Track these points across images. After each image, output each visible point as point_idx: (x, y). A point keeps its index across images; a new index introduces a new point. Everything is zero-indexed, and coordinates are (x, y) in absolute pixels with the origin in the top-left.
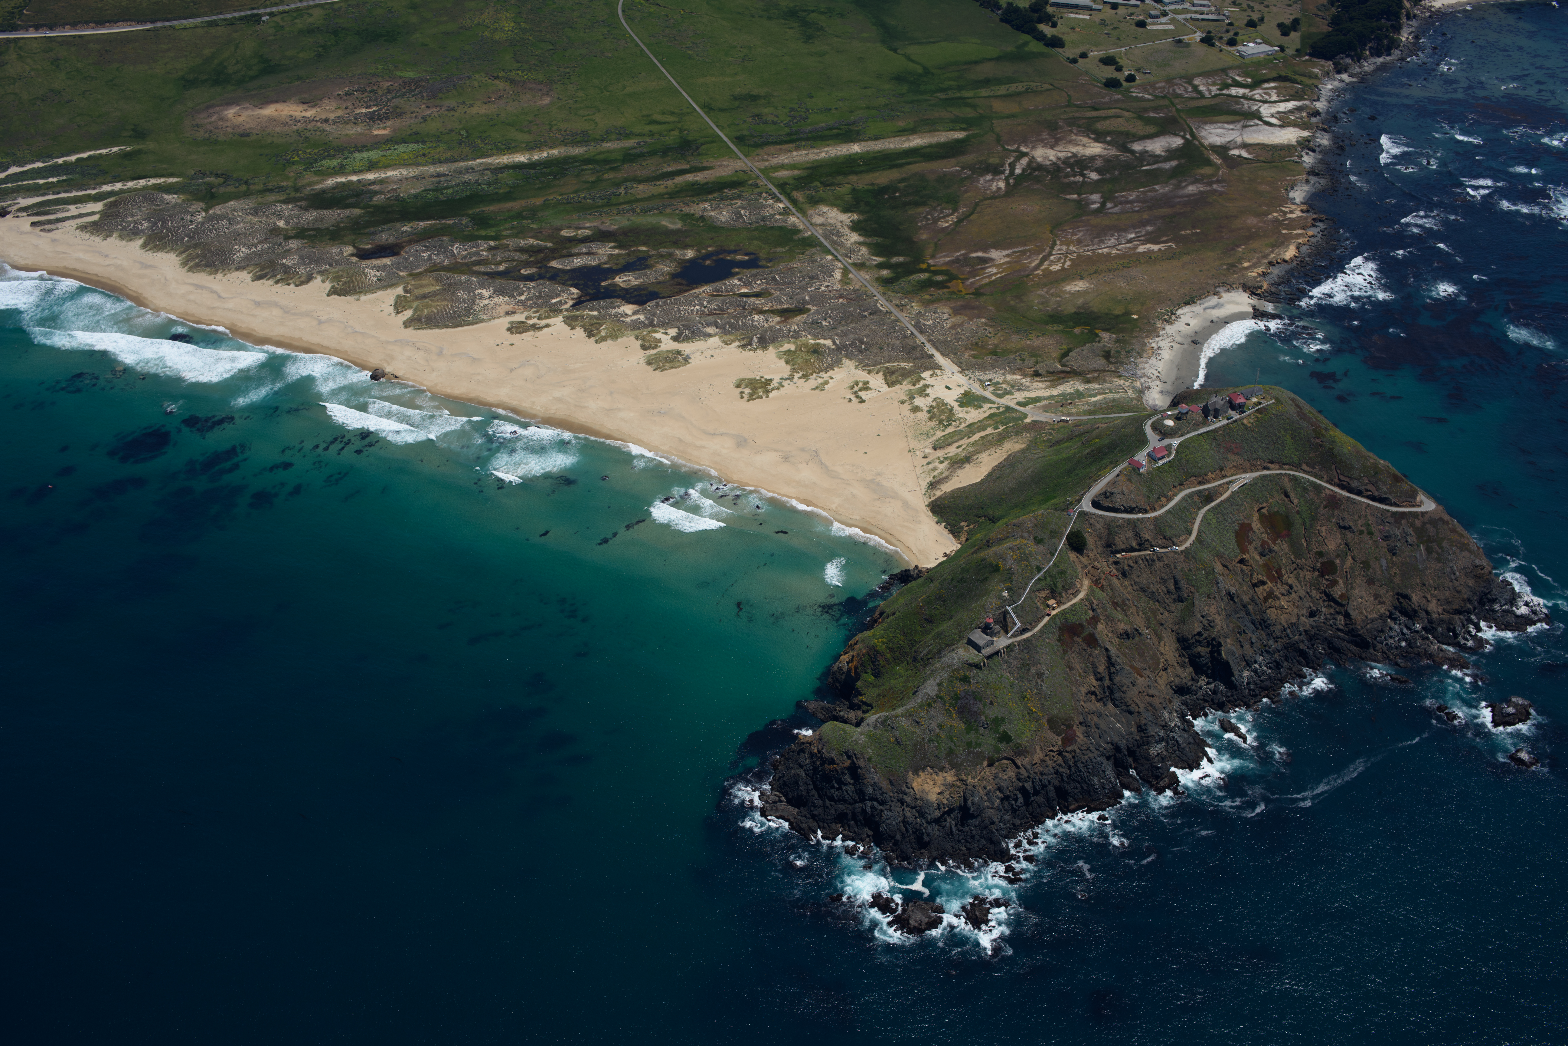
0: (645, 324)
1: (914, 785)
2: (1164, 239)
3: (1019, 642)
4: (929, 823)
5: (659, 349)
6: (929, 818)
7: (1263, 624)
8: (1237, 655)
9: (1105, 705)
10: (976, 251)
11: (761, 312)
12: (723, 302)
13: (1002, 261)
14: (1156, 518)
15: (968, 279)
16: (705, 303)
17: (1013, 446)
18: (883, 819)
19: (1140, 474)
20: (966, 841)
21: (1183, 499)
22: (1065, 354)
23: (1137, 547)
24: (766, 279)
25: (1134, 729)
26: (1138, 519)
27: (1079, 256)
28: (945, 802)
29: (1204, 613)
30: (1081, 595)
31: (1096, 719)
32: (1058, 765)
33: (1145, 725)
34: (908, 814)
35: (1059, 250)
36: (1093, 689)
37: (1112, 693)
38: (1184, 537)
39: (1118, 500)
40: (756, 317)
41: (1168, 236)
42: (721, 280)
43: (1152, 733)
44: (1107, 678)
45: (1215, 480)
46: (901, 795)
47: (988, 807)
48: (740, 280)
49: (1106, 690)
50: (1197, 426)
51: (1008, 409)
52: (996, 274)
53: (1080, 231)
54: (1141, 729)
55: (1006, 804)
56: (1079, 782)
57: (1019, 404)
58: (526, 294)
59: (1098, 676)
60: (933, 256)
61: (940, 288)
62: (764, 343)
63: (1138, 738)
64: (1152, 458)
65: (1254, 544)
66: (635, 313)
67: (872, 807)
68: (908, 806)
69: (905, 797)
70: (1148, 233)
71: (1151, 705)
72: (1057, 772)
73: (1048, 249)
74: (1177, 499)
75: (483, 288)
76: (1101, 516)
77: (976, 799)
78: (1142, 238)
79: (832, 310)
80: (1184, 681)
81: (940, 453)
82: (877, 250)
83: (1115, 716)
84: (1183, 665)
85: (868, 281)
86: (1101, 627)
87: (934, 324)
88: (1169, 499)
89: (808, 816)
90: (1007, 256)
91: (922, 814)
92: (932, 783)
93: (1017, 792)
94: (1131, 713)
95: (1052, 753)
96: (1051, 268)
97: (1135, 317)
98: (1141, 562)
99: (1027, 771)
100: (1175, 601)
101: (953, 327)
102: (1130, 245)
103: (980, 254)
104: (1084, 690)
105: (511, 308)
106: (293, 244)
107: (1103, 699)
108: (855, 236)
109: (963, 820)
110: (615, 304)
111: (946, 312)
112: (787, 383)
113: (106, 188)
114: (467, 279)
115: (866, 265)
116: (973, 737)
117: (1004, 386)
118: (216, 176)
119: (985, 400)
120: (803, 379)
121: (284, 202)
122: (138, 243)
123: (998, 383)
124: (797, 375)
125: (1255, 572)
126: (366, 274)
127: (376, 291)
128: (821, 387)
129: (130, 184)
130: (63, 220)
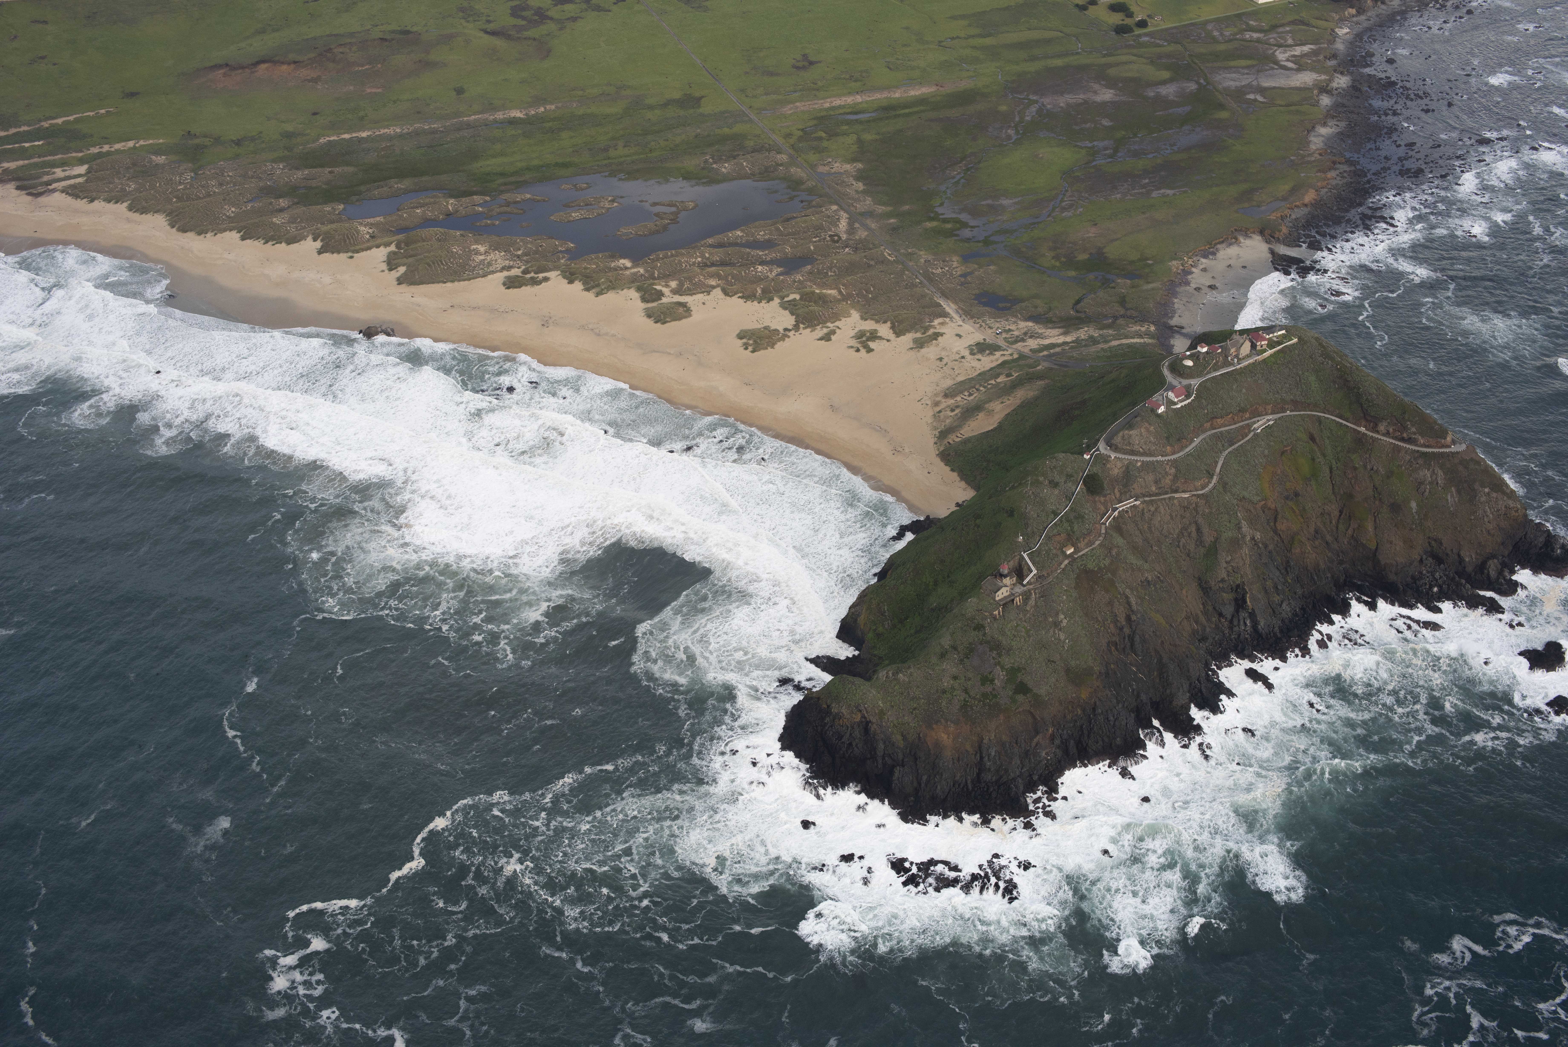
0: (645, 277)
1: (928, 739)
2: (1179, 183)
3: (1035, 589)
5: (660, 302)
7: (1289, 570)
8: (1263, 602)
10: (986, 199)
11: (762, 263)
12: (725, 254)
13: (1013, 209)
14: (1177, 460)
16: (707, 255)
17: (1026, 393)
18: (896, 775)
19: (1157, 416)
21: (1205, 441)
22: (1079, 301)
23: (1156, 491)
24: (770, 229)
25: (1157, 679)
26: (1158, 462)
27: (1091, 202)
29: (1228, 559)
30: (1099, 541)
31: (1116, 669)
32: (1078, 718)
34: (922, 770)
35: (1071, 196)
36: (1113, 639)
37: (1133, 642)
38: (1205, 480)
39: (1136, 443)
41: (1182, 181)
44: (1128, 626)
45: (1235, 422)
46: (914, 751)
48: (743, 231)
49: (1127, 639)
50: (1217, 367)
51: (1021, 356)
52: (1006, 221)
54: (1164, 679)
57: (1032, 351)
58: (522, 249)
59: (1119, 625)
60: (941, 205)
61: (949, 237)
62: (768, 295)
65: (1278, 488)
66: (634, 267)
67: (884, 763)
68: (921, 760)
69: (918, 752)
70: (1162, 178)
71: (1174, 655)
72: (1077, 725)
73: (1060, 196)
74: (1197, 441)
75: (479, 244)
76: (1120, 459)
77: (992, 753)
78: (1156, 184)
79: (837, 260)
82: (884, 199)
83: (1137, 666)
84: (1206, 613)
85: (875, 230)
86: (1120, 574)
87: (943, 272)
88: (1190, 442)
90: (1018, 203)
91: (936, 770)
92: (946, 733)
95: (1071, 705)
96: (1063, 215)
97: (1151, 262)
98: (1161, 506)
100: (1197, 546)
101: (963, 275)
102: (1143, 190)
103: (990, 202)
104: (1103, 639)
105: (507, 263)
106: (283, 203)
107: (1124, 649)
108: (860, 186)
109: (978, 775)
110: (613, 257)
111: (955, 261)
112: (791, 334)
113: (95, 150)
114: (462, 235)
115: (870, 214)
116: (988, 688)
117: (1016, 333)
118: (206, 136)
119: (997, 348)
120: (809, 330)
121: (274, 161)
122: (125, 204)
123: (1010, 330)
124: (802, 326)
125: (1279, 516)
126: (358, 232)
127: (369, 248)
128: (827, 338)
129: (117, 146)
130: (49, 183)
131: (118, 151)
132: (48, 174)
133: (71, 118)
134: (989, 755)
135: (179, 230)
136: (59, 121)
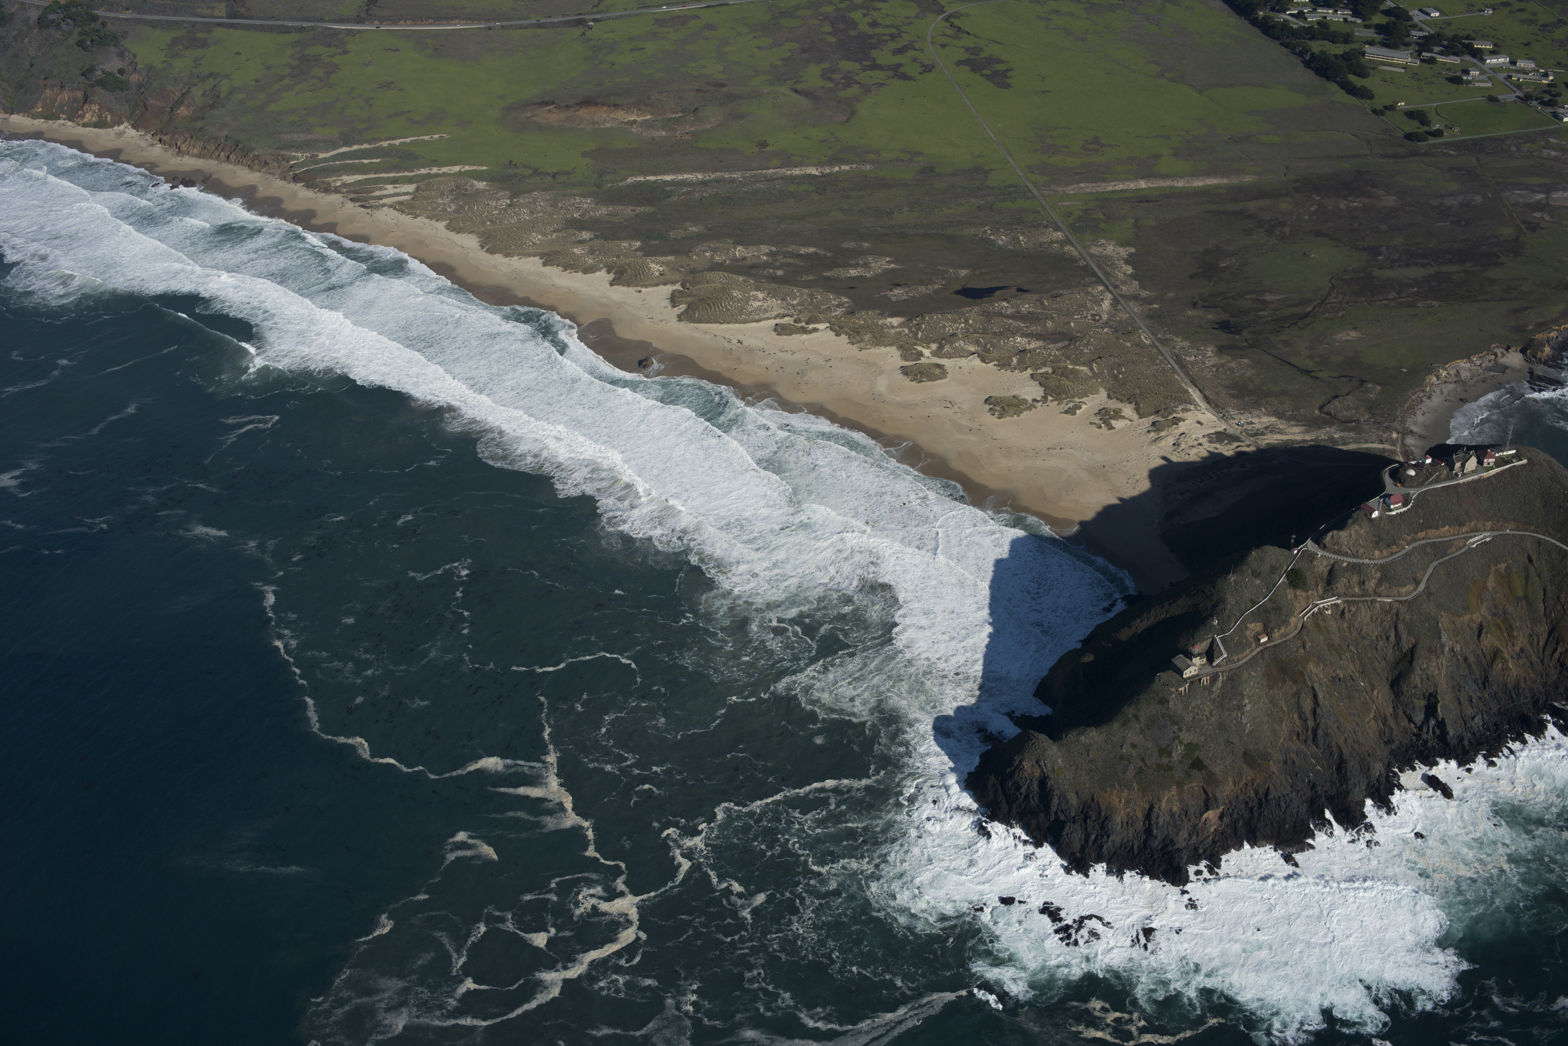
0: (909, 337)
3: (1223, 672)
5: (918, 361)
8: (1454, 712)
9: (1307, 745)
10: (1250, 293)
13: (1275, 305)
14: (1383, 566)
16: (971, 322)
18: (1065, 831)
19: (1370, 520)
21: (1416, 549)
22: (1328, 402)
23: (1359, 593)
24: (1035, 303)
25: (1334, 772)
26: (1364, 564)
29: (1423, 667)
30: (1295, 633)
31: (1294, 758)
32: (1249, 798)
35: (1335, 298)
36: (1295, 728)
37: (1314, 733)
38: (1410, 587)
39: (1344, 544)
40: (1019, 339)
44: (1312, 718)
46: (1086, 809)
48: (1009, 302)
49: (1309, 730)
50: (1440, 478)
54: (1341, 773)
58: (798, 299)
59: (1302, 716)
62: (1022, 365)
63: (1337, 782)
65: (1486, 603)
66: (900, 326)
69: (1090, 811)
71: (1356, 751)
72: (1247, 806)
73: (1324, 297)
74: (1408, 549)
75: (758, 290)
76: (1325, 558)
77: (1161, 822)
79: (1095, 338)
82: (1150, 284)
83: (1316, 757)
85: (1136, 314)
86: (1311, 667)
87: (1196, 361)
88: (1400, 548)
90: (1281, 300)
91: (1103, 829)
92: (1118, 800)
95: (1244, 786)
96: (1324, 316)
97: (1405, 370)
98: (1362, 608)
99: (1217, 801)
101: (1215, 365)
102: (1410, 299)
103: (1254, 296)
104: (1285, 729)
105: (782, 311)
106: (586, 235)
107: (1305, 741)
108: (1129, 270)
109: (1145, 841)
110: (882, 315)
111: (1210, 351)
112: (1039, 405)
113: (423, 171)
114: (744, 281)
115: (1136, 298)
116: (1165, 760)
117: (1257, 426)
118: (525, 167)
119: (1237, 439)
120: (1056, 402)
121: (584, 196)
122: (444, 223)
123: (1252, 423)
124: (1050, 398)
125: (1484, 631)
126: (649, 269)
127: (657, 285)
128: (1071, 411)
129: (445, 170)
130: (380, 198)
131: (444, 174)
132: (381, 189)
133: (408, 140)
134: (1157, 824)
135: (487, 251)
136: (397, 142)
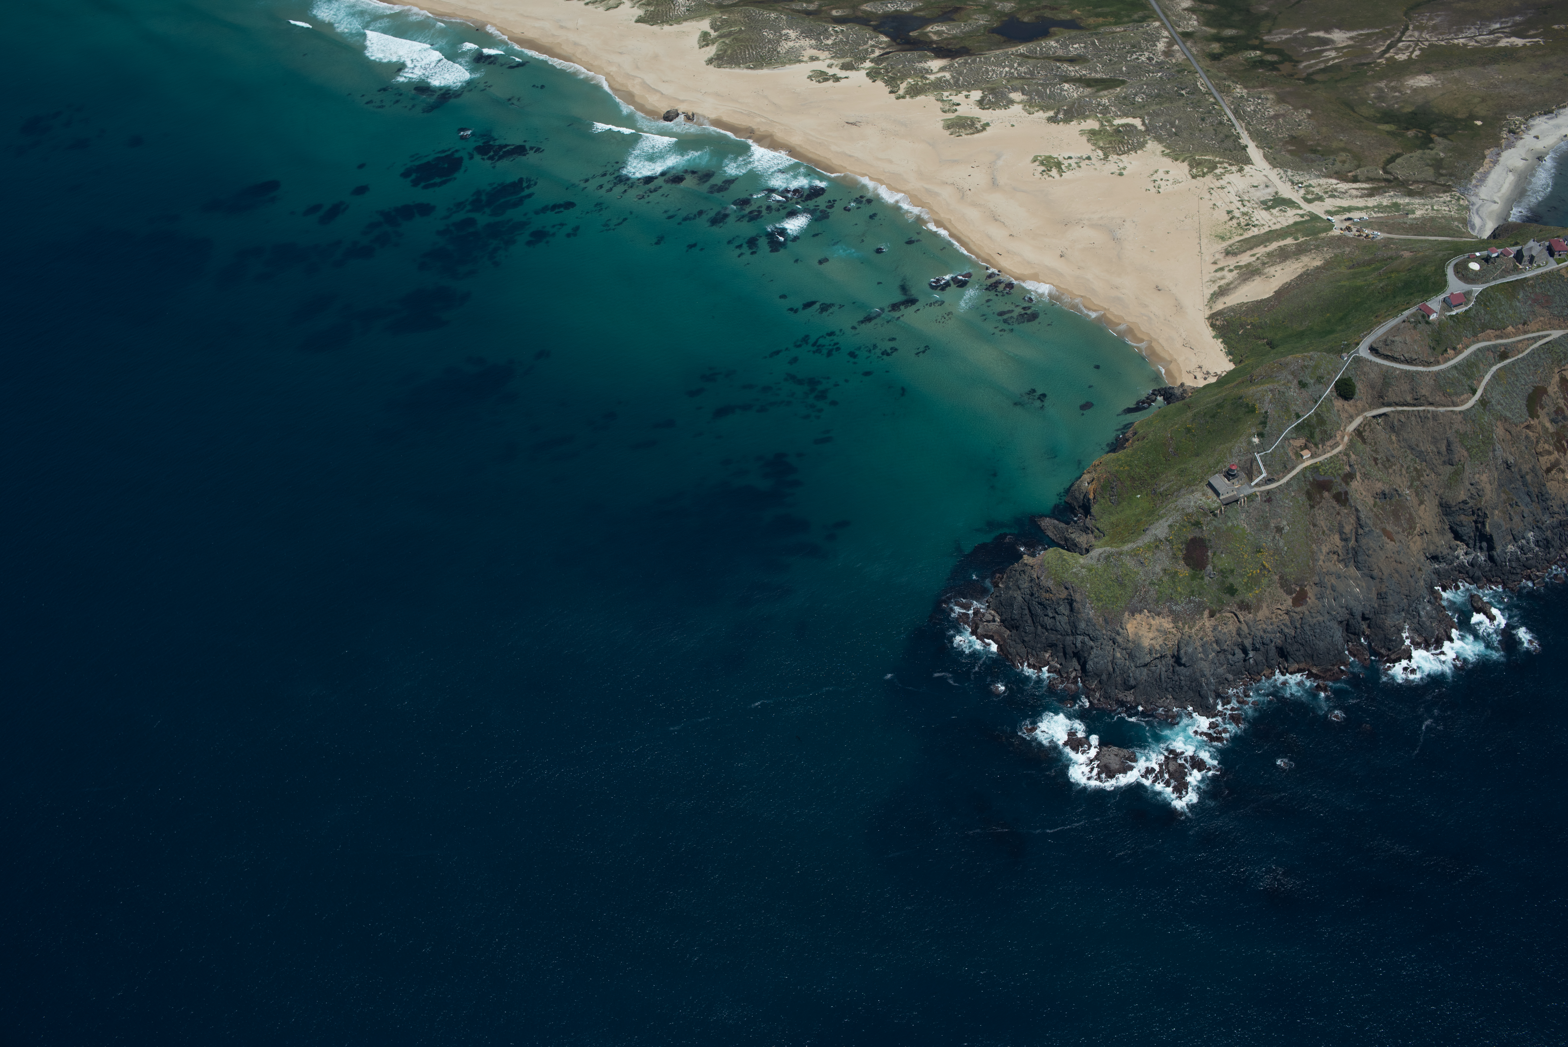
0: (950, 83)
1: (1129, 626)
2: (1532, 32)
3: (1262, 492)
4: (1136, 667)
5: (957, 114)
6: (1138, 662)
7: (1542, 497)
8: (1504, 529)
9: (1346, 566)
10: (1318, 30)
11: (1072, 81)
12: (1035, 66)
13: (1344, 44)
14: (1437, 374)
15: (1302, 62)
16: (1016, 65)
17: (1312, 261)
18: (1092, 657)
19: (1428, 323)
20: (1174, 691)
21: (1475, 353)
22: (1392, 160)
23: (1411, 402)
24: (1085, 43)
25: (1374, 595)
26: (1417, 372)
27: (1431, 46)
28: (1158, 647)
29: (1473, 482)
30: (1340, 448)
31: (1333, 581)
32: (1285, 625)
33: (1385, 593)
34: (1118, 655)
35: (1411, 36)
36: (1336, 549)
37: (1356, 554)
38: (1465, 396)
39: (1398, 350)
40: (1066, 86)
41: (1537, 30)
42: (1037, 39)
43: (1392, 603)
44: (1353, 539)
45: (1515, 335)
46: (1113, 635)
47: (1201, 659)
48: (1057, 42)
49: (1350, 551)
50: (1506, 272)
51: (1314, 218)
52: (1334, 59)
53: (1438, 16)
54: (1381, 596)
55: (1222, 656)
56: (1303, 645)
57: (1328, 212)
58: (833, 38)
59: (1344, 536)
60: (1269, 32)
61: (1271, 70)
62: (1069, 116)
63: (1376, 606)
64: (1448, 304)
65: (1546, 410)
66: (942, 69)
67: (1083, 642)
68: (1119, 646)
69: (1117, 637)
70: (1515, 24)
71: (1397, 572)
72: (1281, 632)
73: (1398, 34)
74: (1467, 353)
75: (790, 28)
76: (1377, 364)
77: (1190, 650)
78: (1507, 30)
79: (1147, 84)
80: (1439, 549)
81: (1232, 262)
82: (1210, 19)
83: (1355, 579)
84: (1441, 532)
85: (1193, 55)
86: (1355, 484)
87: (1254, 111)
88: (1458, 353)
89: (1018, 640)
90: (1351, 38)
91: (1131, 656)
92: (1148, 627)
93: (1236, 648)
94: (1372, 578)
95: (1279, 612)
96: (1396, 57)
97: (1479, 123)
98: (1413, 418)
99: (1249, 627)
100: (1444, 463)
101: (1276, 117)
102: (1492, 36)
103: (1321, 34)
104: (1325, 549)
105: (815, 53)
107: (1345, 561)
109: (1174, 669)
110: (922, 57)
111: (1270, 99)
112: (1084, 163)
114: (776, 17)
115: (1193, 36)
117: (1316, 190)
119: (1293, 205)
120: (1104, 161)
123: (1310, 186)
124: (1097, 156)
126: (676, 4)
127: (683, 21)
134: (1187, 650)
